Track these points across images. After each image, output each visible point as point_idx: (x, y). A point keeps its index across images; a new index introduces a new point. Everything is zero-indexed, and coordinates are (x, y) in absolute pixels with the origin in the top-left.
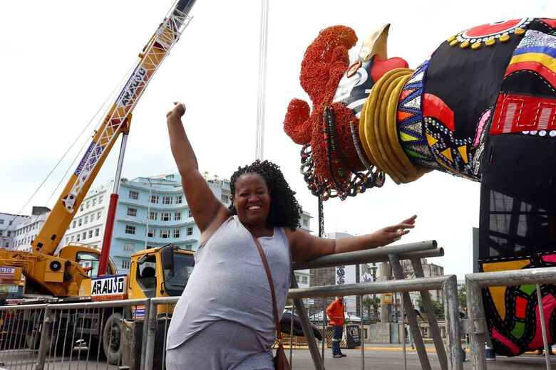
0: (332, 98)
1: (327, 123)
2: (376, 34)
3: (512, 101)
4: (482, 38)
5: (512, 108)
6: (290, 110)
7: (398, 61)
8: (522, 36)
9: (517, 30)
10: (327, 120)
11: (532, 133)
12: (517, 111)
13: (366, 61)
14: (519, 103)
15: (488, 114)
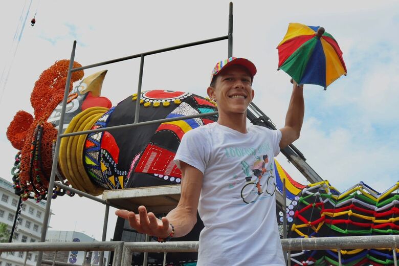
0: (47, 117)
1: (36, 137)
2: (95, 75)
3: (154, 151)
4: (153, 100)
5: (154, 155)
6: (16, 119)
8: (178, 105)
9: (176, 100)
10: (37, 134)
11: (161, 176)
12: (156, 158)
13: (81, 95)
14: (158, 152)
15: (137, 157)
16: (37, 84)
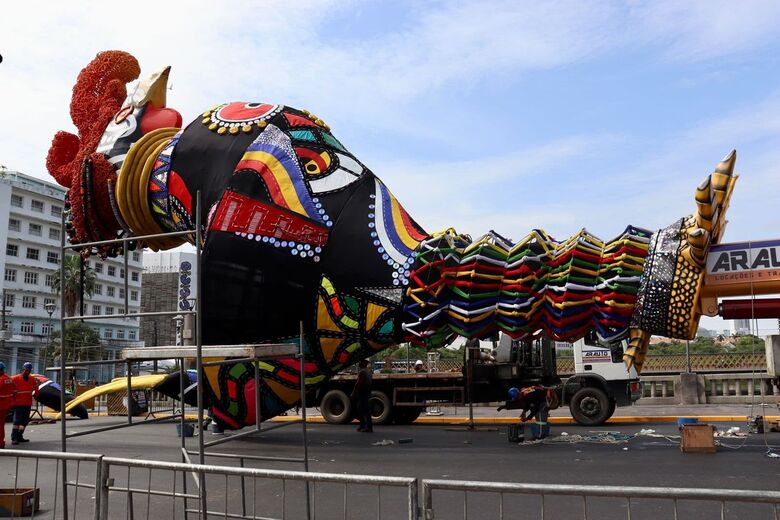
0: (96, 145)
1: (84, 177)
2: (155, 75)
3: (233, 200)
4: (230, 123)
5: (233, 206)
6: (55, 144)
7: (171, 113)
8: (262, 129)
9: (260, 121)
10: (85, 173)
11: (244, 235)
12: (236, 211)
13: (139, 107)
14: (238, 202)
15: (214, 208)
16: (76, 90)
